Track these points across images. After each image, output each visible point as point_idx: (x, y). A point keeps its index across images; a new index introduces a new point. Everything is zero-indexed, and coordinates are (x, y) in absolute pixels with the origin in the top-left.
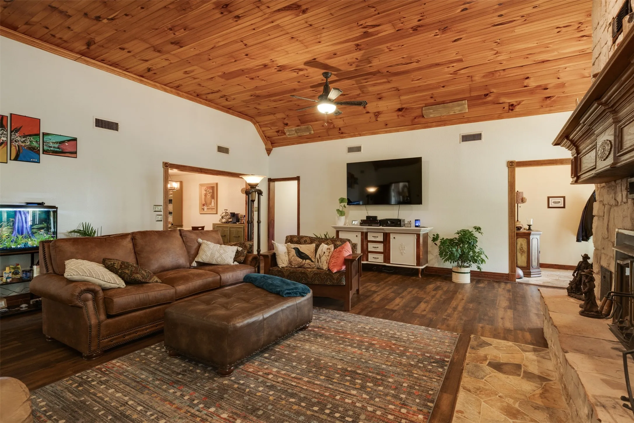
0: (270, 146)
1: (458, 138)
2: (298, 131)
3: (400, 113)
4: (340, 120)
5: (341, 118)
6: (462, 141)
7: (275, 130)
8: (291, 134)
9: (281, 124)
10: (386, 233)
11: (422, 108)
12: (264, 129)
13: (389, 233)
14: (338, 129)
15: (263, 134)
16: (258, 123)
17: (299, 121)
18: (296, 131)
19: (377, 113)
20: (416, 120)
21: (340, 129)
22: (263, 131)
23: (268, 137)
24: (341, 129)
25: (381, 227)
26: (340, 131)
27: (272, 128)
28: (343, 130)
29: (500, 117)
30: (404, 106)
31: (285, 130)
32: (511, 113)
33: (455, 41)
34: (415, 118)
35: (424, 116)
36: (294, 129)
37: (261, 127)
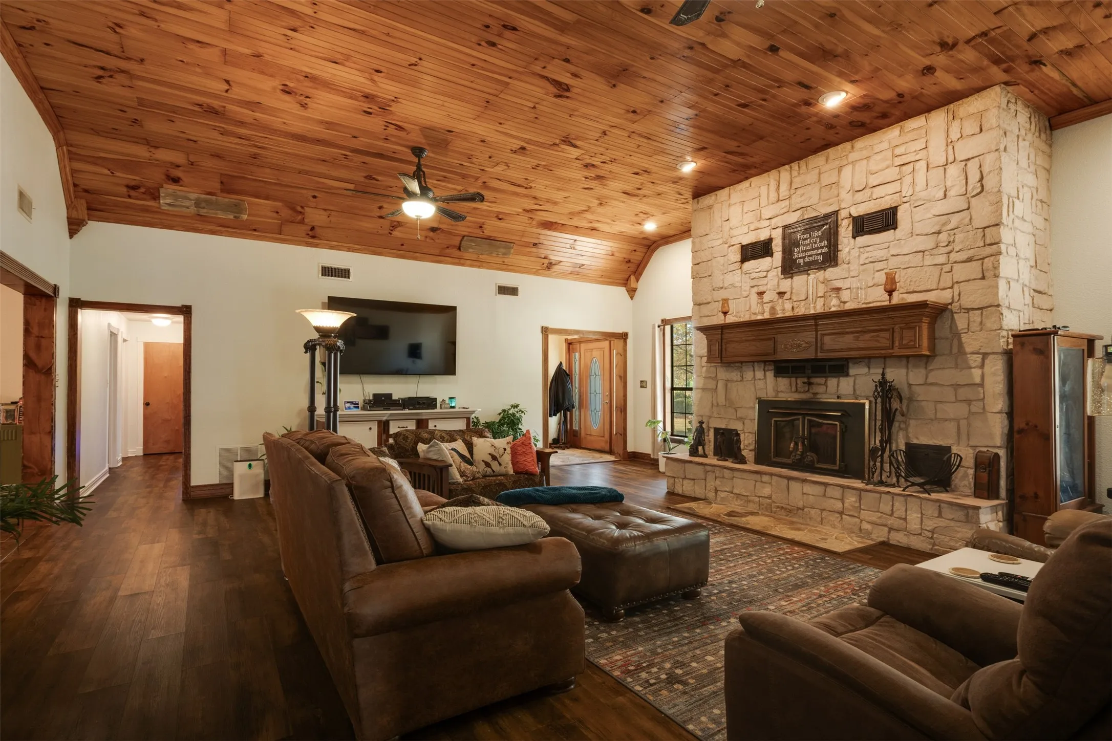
0: (83, 212)
1: (494, 289)
2: (203, 205)
3: (431, 234)
4: (322, 212)
5: (325, 210)
6: (499, 293)
7: (125, 182)
8: (177, 203)
9: (157, 175)
10: (422, 420)
11: (464, 237)
12: (78, 165)
13: (427, 420)
14: (310, 227)
15: (70, 178)
16: (68, 145)
17: (218, 186)
18: (198, 203)
19: (395, 223)
20: (447, 251)
21: (313, 229)
22: (73, 171)
23: (86, 191)
24: (317, 229)
25: (407, 411)
26: (310, 233)
27: (118, 174)
28: (318, 231)
29: (536, 273)
30: (441, 226)
31: (161, 190)
32: (547, 272)
33: (585, 189)
34: (448, 247)
35: (461, 248)
36: (193, 196)
37: (70, 159)
